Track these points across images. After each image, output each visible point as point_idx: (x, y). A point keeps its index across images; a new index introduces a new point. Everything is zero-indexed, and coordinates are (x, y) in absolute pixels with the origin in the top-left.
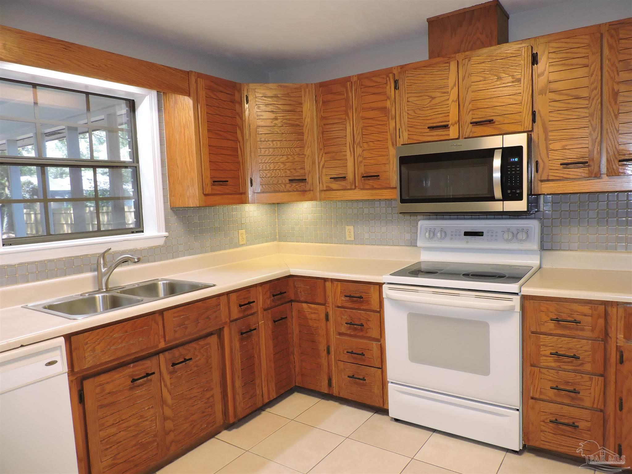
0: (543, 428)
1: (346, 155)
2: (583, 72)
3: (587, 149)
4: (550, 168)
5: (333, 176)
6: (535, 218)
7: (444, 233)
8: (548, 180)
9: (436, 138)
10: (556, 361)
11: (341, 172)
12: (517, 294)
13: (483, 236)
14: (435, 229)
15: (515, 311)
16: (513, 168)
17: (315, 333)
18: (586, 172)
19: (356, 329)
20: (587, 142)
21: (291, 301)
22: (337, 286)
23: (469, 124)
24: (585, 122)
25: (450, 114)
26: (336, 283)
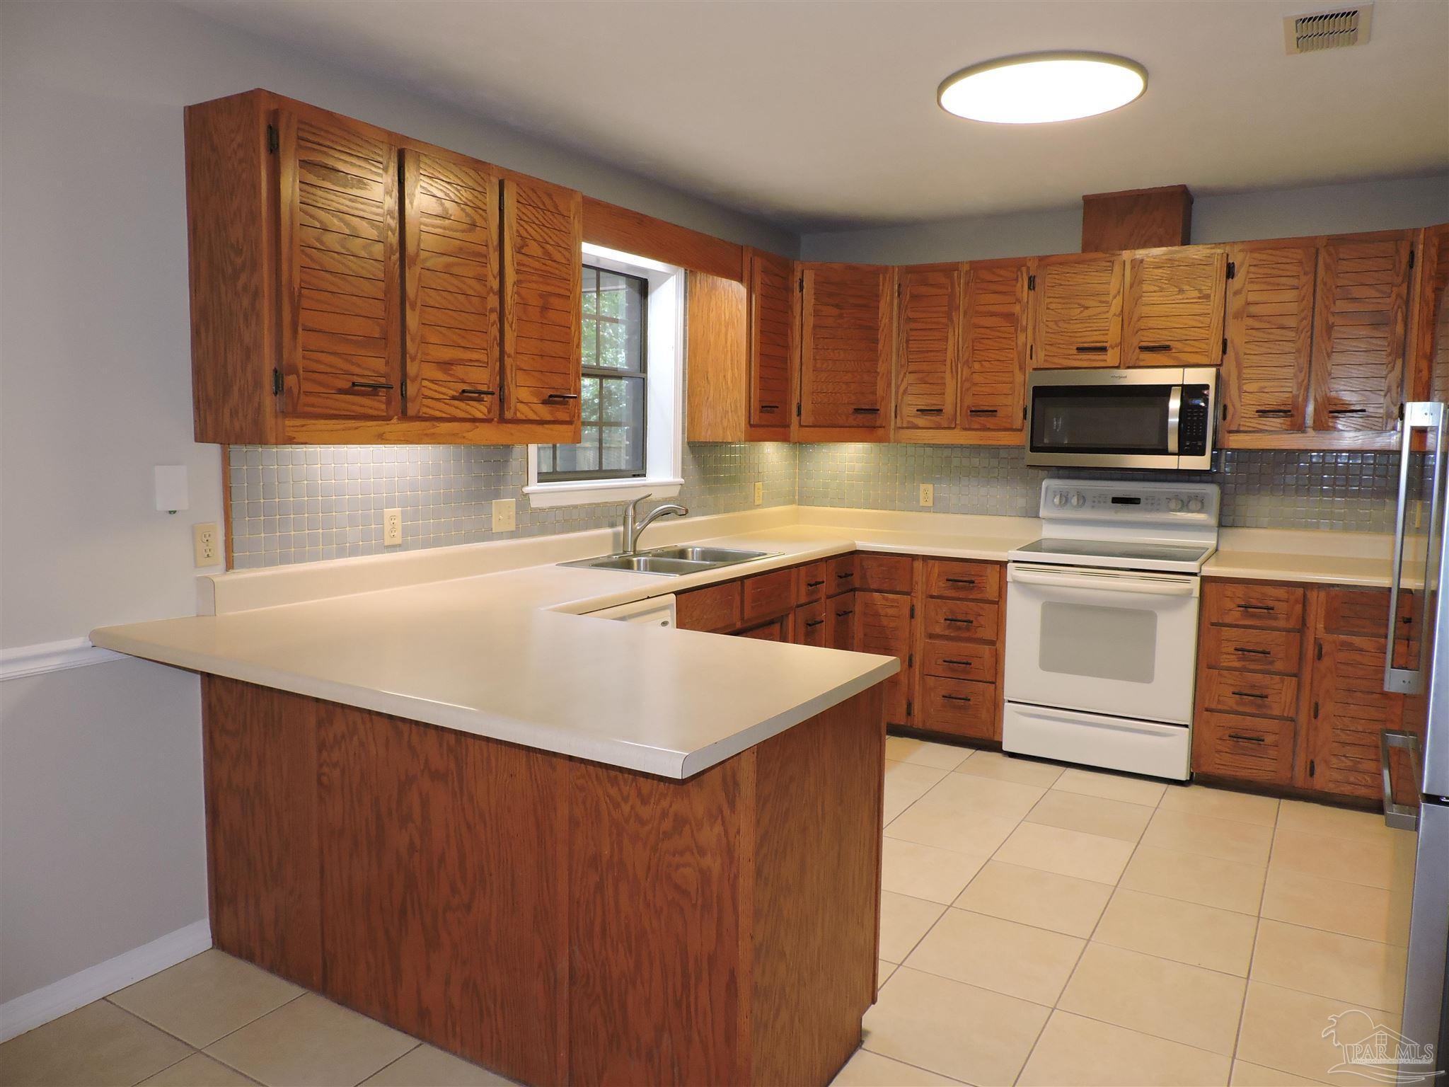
0: (1219, 748)
1: (943, 378)
2: (1291, 295)
3: (1290, 395)
4: (1242, 415)
5: (920, 407)
6: (1212, 482)
7: (1082, 499)
8: (1238, 432)
9: (1085, 364)
10: (1240, 659)
11: (935, 402)
12: (1195, 574)
13: (1139, 503)
14: (1068, 492)
15: (1193, 595)
16: (1196, 412)
17: (890, 637)
18: (1289, 423)
19: (959, 628)
20: (1291, 385)
21: (854, 590)
22: (933, 566)
23: (1135, 348)
24: (1290, 359)
25: (1110, 332)
26: (931, 562)
